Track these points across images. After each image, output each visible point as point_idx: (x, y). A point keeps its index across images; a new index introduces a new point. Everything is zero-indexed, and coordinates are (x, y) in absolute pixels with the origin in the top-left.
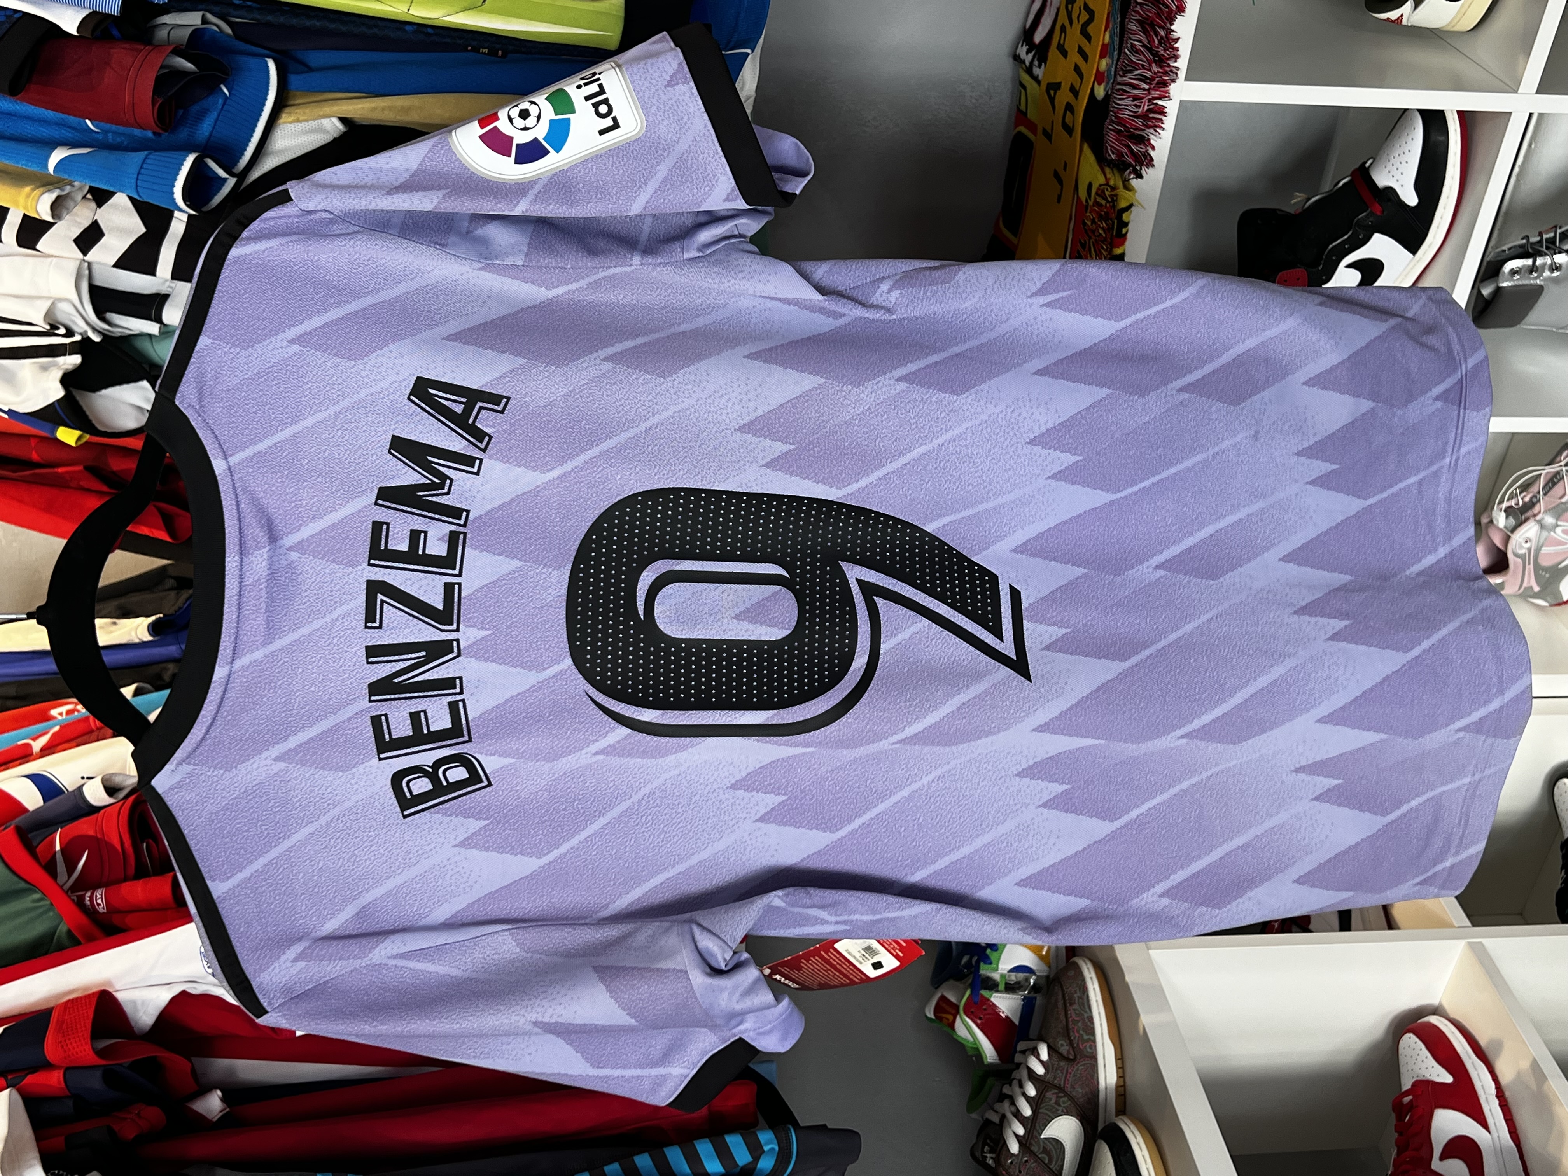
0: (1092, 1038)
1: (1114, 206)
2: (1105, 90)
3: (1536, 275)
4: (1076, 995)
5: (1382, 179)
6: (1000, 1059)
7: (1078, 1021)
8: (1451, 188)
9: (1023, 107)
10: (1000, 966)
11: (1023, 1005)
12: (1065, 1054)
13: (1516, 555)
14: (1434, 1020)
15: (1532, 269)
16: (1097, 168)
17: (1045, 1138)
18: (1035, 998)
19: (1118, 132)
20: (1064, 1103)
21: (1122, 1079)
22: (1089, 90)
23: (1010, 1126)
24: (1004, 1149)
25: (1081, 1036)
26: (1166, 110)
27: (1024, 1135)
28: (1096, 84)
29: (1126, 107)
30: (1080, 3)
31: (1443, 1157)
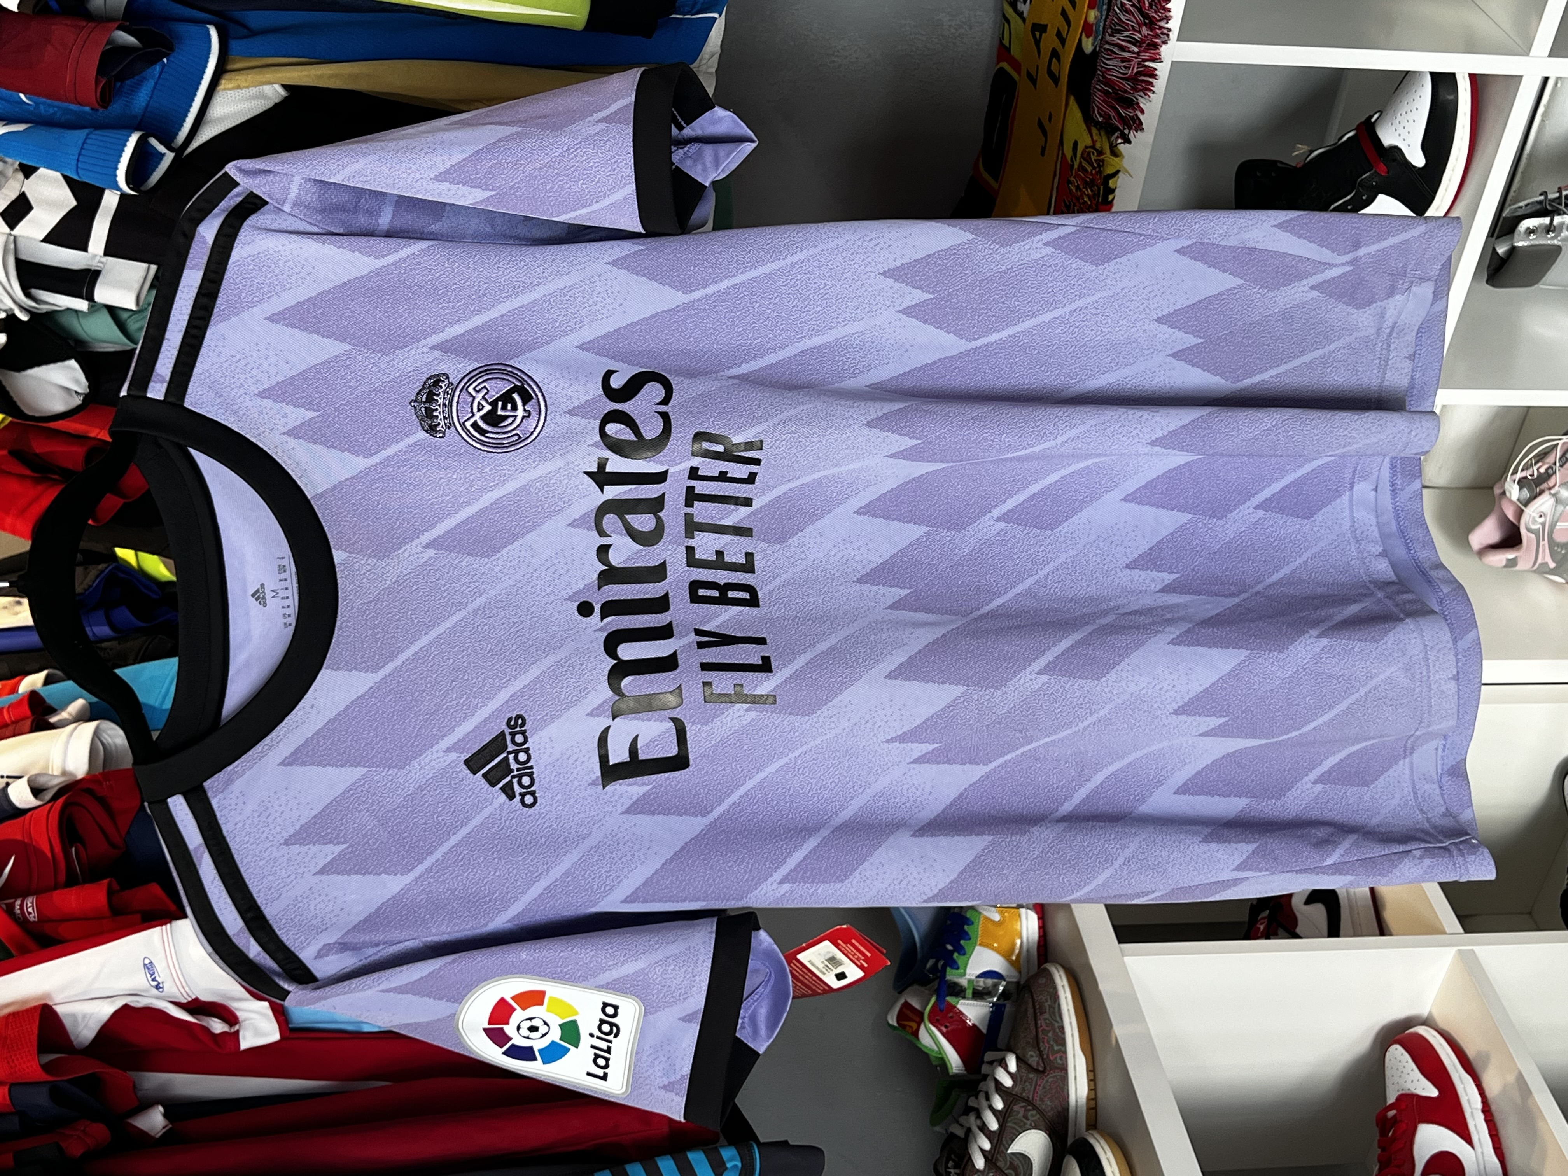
0: (1063, 1049)
1: (1100, 172)
2: (1093, 44)
3: (1553, 235)
4: (1046, 1004)
5: (1388, 137)
6: (966, 1070)
7: (1049, 1031)
8: (1459, 149)
9: (1006, 42)
10: (968, 971)
11: (992, 1012)
12: (1034, 1065)
13: (1529, 530)
14: (1422, 1030)
15: (1549, 229)
16: (1085, 127)
17: (1013, 1154)
18: (1004, 1006)
19: (1106, 93)
20: (1033, 1116)
21: (1093, 1092)
22: (1077, 41)
23: (976, 1141)
24: (970, 1163)
25: (1052, 1046)
26: (1157, 72)
27: (991, 1148)
28: (1084, 37)
29: (1114, 68)
31: (1425, 1173)
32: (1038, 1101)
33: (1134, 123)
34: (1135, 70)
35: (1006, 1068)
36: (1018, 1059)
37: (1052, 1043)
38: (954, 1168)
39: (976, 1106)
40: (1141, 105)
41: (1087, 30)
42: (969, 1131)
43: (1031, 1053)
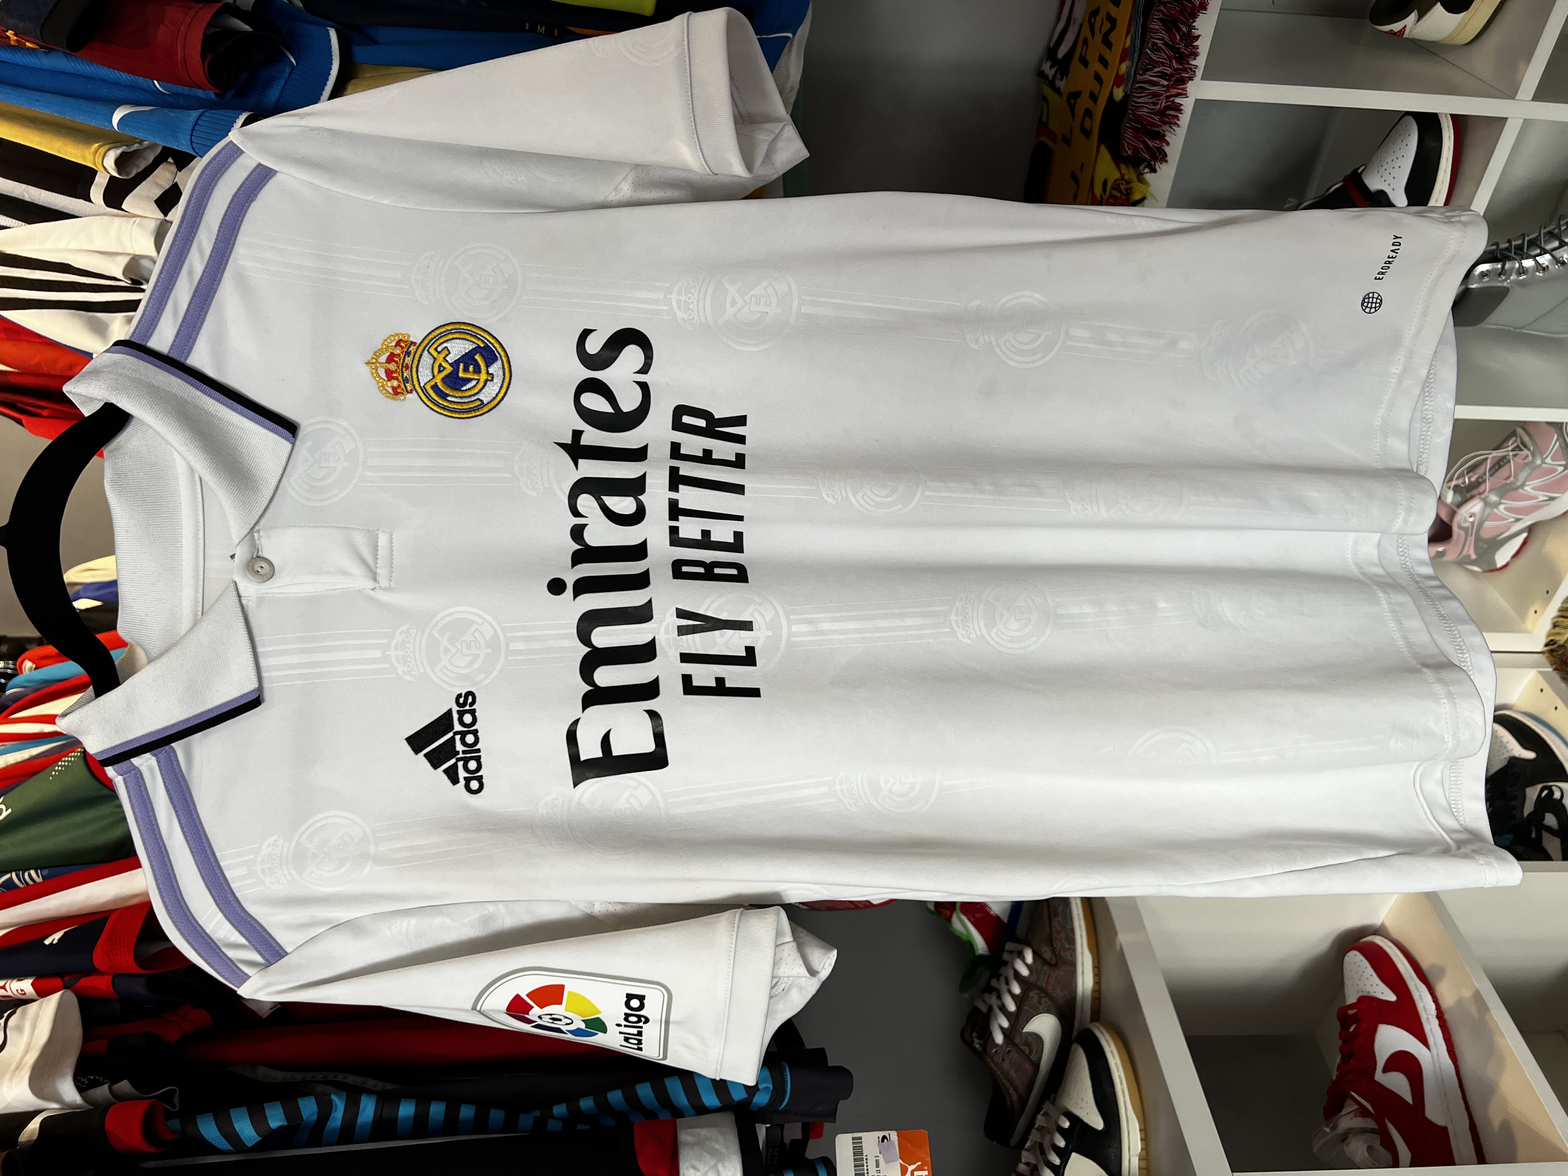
0: (1073, 947)
2: (1124, 91)
3: (1503, 278)
5: (1374, 183)
6: (989, 953)
7: (1061, 932)
8: (1440, 191)
9: (1044, 119)
12: (1048, 959)
14: (1378, 940)
16: (1113, 165)
17: (1027, 1033)
19: (1135, 129)
20: (1046, 1002)
21: (1097, 985)
22: (1108, 93)
23: (996, 1019)
24: (991, 1039)
25: (1064, 944)
27: (1009, 1028)
28: (1115, 87)
29: (1144, 105)
30: (1102, 14)
31: (1386, 1070)
32: (1050, 990)
33: (1160, 154)
34: (1163, 105)
35: (1023, 960)
36: (1035, 953)
37: (1063, 941)
38: (978, 1038)
39: (997, 986)
40: (1167, 138)
41: (1119, 80)
42: (990, 1009)
43: (1044, 949)
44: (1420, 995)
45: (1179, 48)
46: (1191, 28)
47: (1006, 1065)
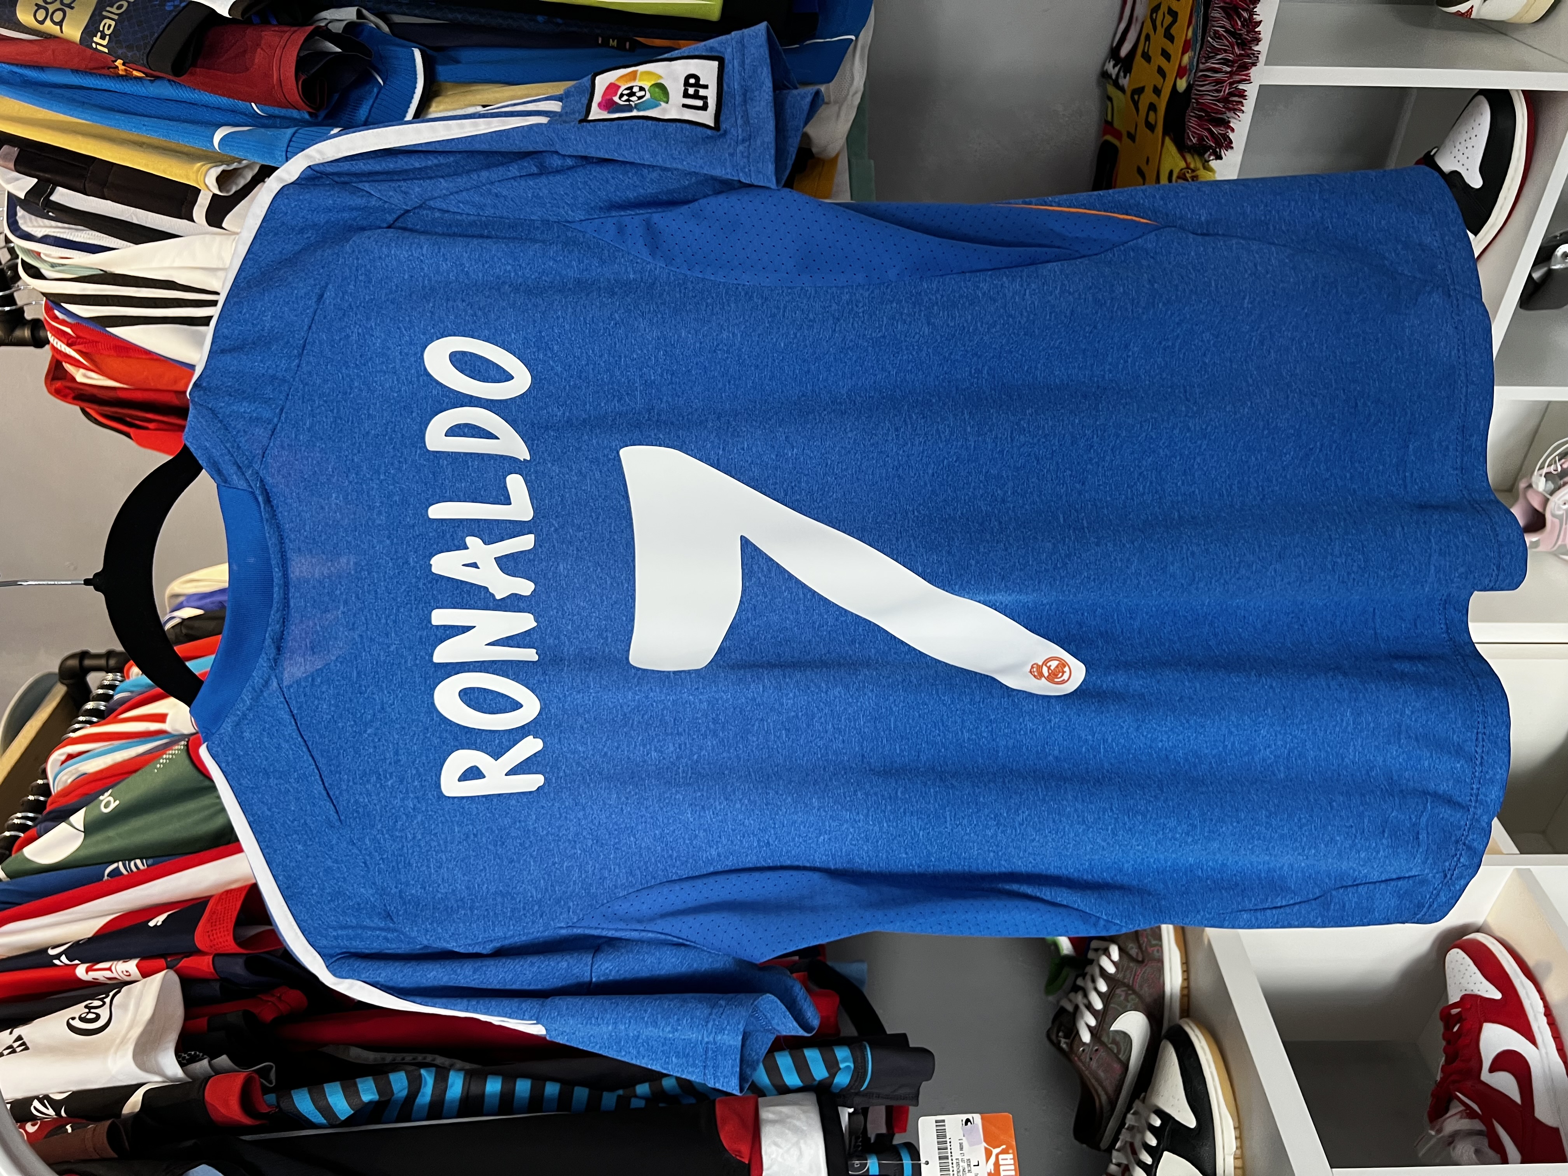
0: (1160, 944)
2: (1187, 80)
5: (1447, 164)
6: (1075, 954)
8: (1515, 171)
12: (1134, 956)
14: (1480, 937)
16: (1179, 155)
17: (1115, 1031)
19: (1199, 117)
20: (1132, 999)
21: (1186, 982)
22: (1171, 86)
23: (1083, 1017)
24: (1077, 1038)
25: (1149, 941)
26: (1246, 93)
27: (1096, 1025)
28: (1178, 80)
29: (1208, 94)
30: (1164, 9)
31: (1492, 1070)
32: (1137, 988)
33: (1225, 140)
34: (1227, 91)
35: (1109, 957)
36: (1121, 950)
37: (1150, 937)
38: (1065, 1037)
39: (1083, 985)
40: (1231, 125)
41: (1181, 72)
42: (1077, 1008)
43: (1131, 945)
44: (1527, 993)
45: (1241, 35)
46: (1252, 13)
47: (1094, 1064)
